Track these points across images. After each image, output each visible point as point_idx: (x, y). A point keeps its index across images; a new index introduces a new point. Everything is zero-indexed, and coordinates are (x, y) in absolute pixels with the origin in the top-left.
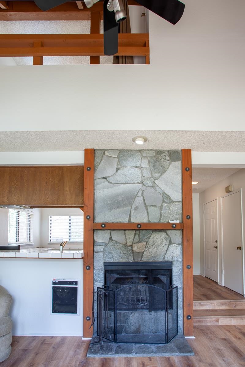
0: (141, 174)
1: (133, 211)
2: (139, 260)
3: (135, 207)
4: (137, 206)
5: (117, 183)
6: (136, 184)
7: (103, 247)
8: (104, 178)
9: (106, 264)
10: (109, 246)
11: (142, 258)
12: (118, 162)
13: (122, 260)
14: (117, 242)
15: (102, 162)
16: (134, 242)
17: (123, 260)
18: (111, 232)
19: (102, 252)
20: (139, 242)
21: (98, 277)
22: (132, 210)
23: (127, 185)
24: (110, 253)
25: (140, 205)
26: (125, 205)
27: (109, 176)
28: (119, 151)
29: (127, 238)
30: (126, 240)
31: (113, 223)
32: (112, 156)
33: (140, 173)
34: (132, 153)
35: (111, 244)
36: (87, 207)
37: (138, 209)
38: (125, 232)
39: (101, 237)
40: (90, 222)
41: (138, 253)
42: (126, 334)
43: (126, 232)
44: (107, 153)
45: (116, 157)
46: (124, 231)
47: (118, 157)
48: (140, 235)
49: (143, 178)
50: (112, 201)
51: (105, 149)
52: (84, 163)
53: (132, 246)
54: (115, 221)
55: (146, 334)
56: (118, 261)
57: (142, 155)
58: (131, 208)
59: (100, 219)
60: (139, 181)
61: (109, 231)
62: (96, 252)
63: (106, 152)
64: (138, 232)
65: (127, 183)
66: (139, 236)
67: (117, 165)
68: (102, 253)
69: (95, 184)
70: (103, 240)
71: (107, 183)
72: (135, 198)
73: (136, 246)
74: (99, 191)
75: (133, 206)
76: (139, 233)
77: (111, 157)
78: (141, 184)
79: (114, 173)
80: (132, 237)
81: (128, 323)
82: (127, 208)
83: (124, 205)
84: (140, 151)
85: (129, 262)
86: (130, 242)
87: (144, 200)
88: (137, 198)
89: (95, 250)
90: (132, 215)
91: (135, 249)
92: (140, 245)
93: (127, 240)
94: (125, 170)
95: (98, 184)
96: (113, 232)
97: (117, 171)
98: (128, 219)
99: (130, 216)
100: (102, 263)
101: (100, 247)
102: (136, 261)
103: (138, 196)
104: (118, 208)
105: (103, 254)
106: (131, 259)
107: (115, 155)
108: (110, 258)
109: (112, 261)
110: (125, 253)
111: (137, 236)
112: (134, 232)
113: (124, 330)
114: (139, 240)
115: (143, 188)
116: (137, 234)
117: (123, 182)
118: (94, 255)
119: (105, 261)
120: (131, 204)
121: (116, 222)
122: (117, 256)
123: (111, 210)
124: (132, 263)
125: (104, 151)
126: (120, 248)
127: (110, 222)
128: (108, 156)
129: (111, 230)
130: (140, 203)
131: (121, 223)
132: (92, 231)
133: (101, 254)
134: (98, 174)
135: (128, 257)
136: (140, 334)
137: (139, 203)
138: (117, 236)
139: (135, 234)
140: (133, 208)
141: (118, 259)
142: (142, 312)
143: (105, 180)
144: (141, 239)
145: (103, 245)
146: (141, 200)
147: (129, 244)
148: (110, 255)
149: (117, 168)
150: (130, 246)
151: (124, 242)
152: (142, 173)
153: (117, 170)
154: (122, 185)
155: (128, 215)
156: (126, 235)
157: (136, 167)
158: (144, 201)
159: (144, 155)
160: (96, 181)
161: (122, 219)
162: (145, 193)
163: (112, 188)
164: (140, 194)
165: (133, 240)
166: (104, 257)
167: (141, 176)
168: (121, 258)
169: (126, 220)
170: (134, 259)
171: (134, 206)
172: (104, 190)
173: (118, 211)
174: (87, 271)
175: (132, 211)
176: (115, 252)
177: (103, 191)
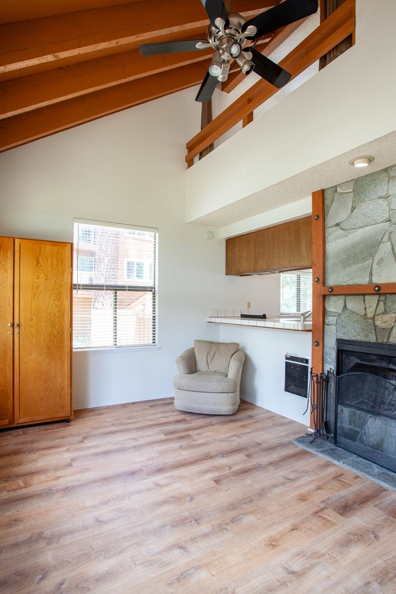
0: (388, 207)
1: (375, 266)
2: (385, 340)
3: (379, 260)
4: (381, 258)
5: (353, 228)
6: (381, 225)
7: (336, 318)
8: (338, 225)
9: (340, 342)
10: (343, 317)
11: (388, 339)
12: (354, 197)
13: (359, 338)
14: (353, 312)
15: (334, 203)
16: (376, 314)
17: (362, 339)
18: (345, 298)
19: (334, 324)
20: (385, 312)
21: (329, 358)
22: (374, 264)
23: (366, 228)
24: (344, 326)
25: (386, 256)
26: (364, 259)
27: (343, 220)
28: (354, 181)
29: (367, 306)
30: (365, 309)
31: (348, 285)
32: (346, 191)
33: (387, 205)
34: (373, 178)
35: (346, 314)
36: (316, 266)
37: (383, 263)
38: (364, 298)
39: (334, 305)
40: (319, 285)
41: (384, 329)
42: (362, 445)
43: (367, 297)
44: (339, 190)
45: (351, 190)
46: (362, 297)
47: (353, 190)
48: (387, 302)
49: (391, 212)
50: (346, 255)
51: (336, 184)
52: (311, 211)
53: (374, 318)
54: (350, 283)
55: (391, 456)
56: (353, 339)
57: (389, 176)
58: (373, 262)
59: (332, 281)
60: (384, 219)
61: (343, 297)
62: (327, 325)
63: (338, 188)
64: (382, 298)
65: (367, 226)
66: (385, 304)
67: (352, 203)
68: (334, 326)
69: (326, 234)
70: (335, 308)
71: (340, 231)
72: (378, 247)
73: (380, 319)
74: (330, 244)
75: (375, 259)
76: (385, 299)
77: (345, 193)
78: (388, 222)
79: (349, 215)
80: (374, 304)
81: (365, 430)
82: (367, 262)
83: (362, 259)
84: (386, 170)
85: (370, 343)
86: (370, 312)
87: (392, 246)
88: (381, 245)
89: (326, 321)
90: (374, 272)
91: (378, 323)
92: (387, 317)
93: (368, 310)
94: (363, 207)
95: (331, 235)
96: (348, 298)
97: (352, 211)
98: (368, 279)
99: (371, 274)
100: (335, 340)
101: (332, 318)
102: (380, 341)
103: (384, 242)
104: (354, 263)
105: (335, 328)
106: (372, 339)
107: (349, 189)
108: (344, 334)
109: (347, 338)
110: (364, 328)
111: (381, 303)
112: (376, 298)
113: (359, 437)
114: (385, 310)
115: (391, 229)
116: (382, 300)
117: (361, 225)
118: (325, 329)
119: (338, 338)
120: (372, 256)
121: (352, 284)
122: (353, 332)
123: (345, 267)
124: (374, 343)
125: (335, 188)
126: (357, 321)
127: (344, 284)
128: (341, 193)
129: (346, 295)
130: (387, 253)
131: (358, 285)
132: (322, 297)
133: (333, 328)
134: (330, 221)
135: (368, 334)
136: (383, 453)
137: (385, 252)
138: (354, 304)
139: (379, 301)
140: (376, 261)
141: (354, 336)
142: (387, 420)
143: (338, 227)
144: (388, 309)
145: (335, 316)
146: (388, 248)
147: (370, 315)
148: (345, 330)
149: (352, 207)
150: (371, 319)
151: (362, 312)
152: (389, 205)
153: (353, 208)
154: (360, 230)
155: (368, 273)
156: (366, 302)
157: (380, 198)
158: (393, 249)
159: (392, 174)
160: (326, 230)
161: (360, 279)
162: (393, 236)
163: (346, 236)
164: (386, 238)
165: (376, 310)
166: (337, 332)
167: (388, 210)
168: (359, 335)
169: (365, 281)
170: (377, 339)
171: (377, 257)
172: (337, 240)
173: (354, 267)
174: (316, 348)
175: (373, 266)
176: (350, 326)
177: (336, 243)
